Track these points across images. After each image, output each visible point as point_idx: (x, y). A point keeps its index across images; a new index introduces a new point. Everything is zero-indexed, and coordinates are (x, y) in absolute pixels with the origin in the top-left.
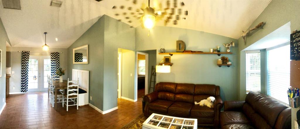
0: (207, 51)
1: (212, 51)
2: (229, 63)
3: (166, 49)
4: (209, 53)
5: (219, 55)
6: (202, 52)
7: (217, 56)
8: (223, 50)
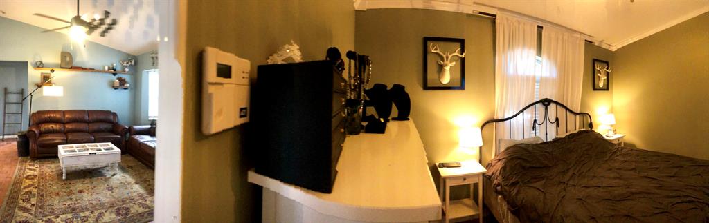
0: (101, 69)
1: (106, 69)
2: (127, 85)
3: (44, 61)
4: (103, 72)
5: (115, 74)
6: (94, 69)
7: (112, 75)
8: (119, 68)
